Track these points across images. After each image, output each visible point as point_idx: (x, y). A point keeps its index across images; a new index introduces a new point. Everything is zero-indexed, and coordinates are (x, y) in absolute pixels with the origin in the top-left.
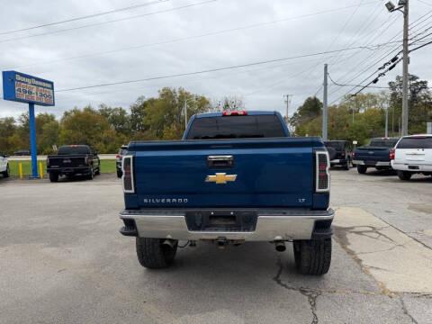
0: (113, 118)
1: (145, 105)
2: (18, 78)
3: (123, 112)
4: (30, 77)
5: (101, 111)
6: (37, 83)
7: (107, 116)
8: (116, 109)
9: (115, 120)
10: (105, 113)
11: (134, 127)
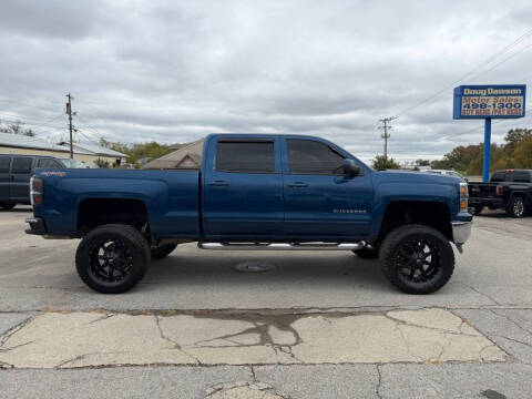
2: (467, 91)
6: (496, 92)
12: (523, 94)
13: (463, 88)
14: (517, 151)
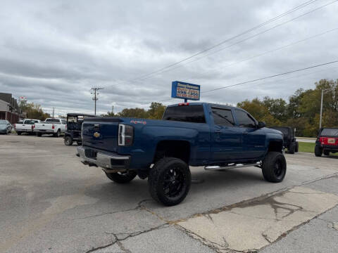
0: (274, 107)
1: (302, 95)
2: (179, 84)
3: (282, 102)
4: (186, 84)
5: (265, 102)
6: (190, 87)
7: (269, 105)
8: (277, 100)
9: (276, 109)
10: (268, 103)
11: (291, 114)
12: (199, 90)
13: (178, 82)
14: (155, 114)
